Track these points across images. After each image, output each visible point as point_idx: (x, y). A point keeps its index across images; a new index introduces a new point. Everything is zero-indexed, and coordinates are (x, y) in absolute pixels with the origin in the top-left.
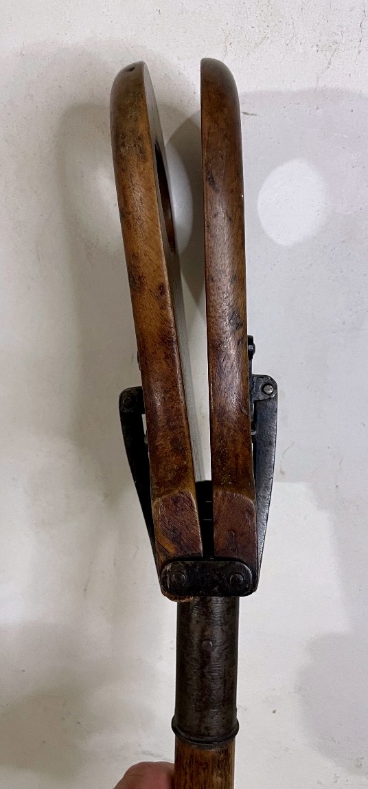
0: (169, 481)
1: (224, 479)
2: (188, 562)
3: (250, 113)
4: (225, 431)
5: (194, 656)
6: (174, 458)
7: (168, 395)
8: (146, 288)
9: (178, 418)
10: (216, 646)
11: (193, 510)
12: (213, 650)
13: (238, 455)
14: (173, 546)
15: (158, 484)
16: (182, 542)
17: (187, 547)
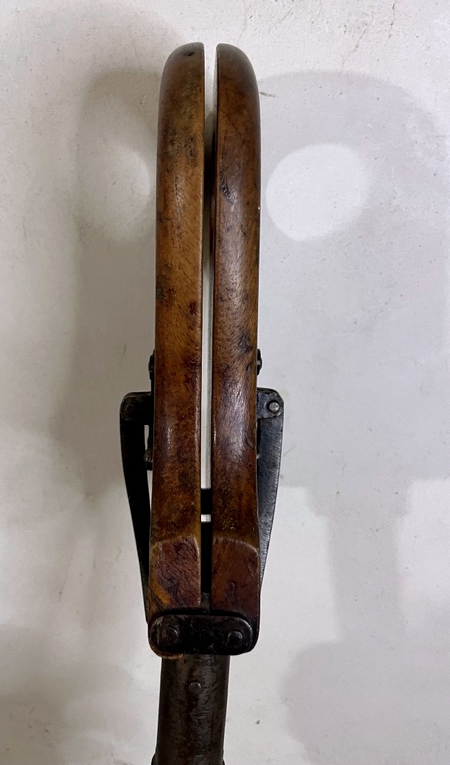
0: (173, 523)
1: (226, 523)
2: (182, 617)
3: (268, 93)
4: (228, 467)
5: (179, 697)
6: (181, 496)
7: (183, 423)
8: (175, 303)
9: (190, 450)
10: (205, 688)
11: (196, 560)
12: (201, 692)
13: (242, 494)
14: (168, 596)
15: (159, 524)
16: (178, 594)
17: (184, 600)
